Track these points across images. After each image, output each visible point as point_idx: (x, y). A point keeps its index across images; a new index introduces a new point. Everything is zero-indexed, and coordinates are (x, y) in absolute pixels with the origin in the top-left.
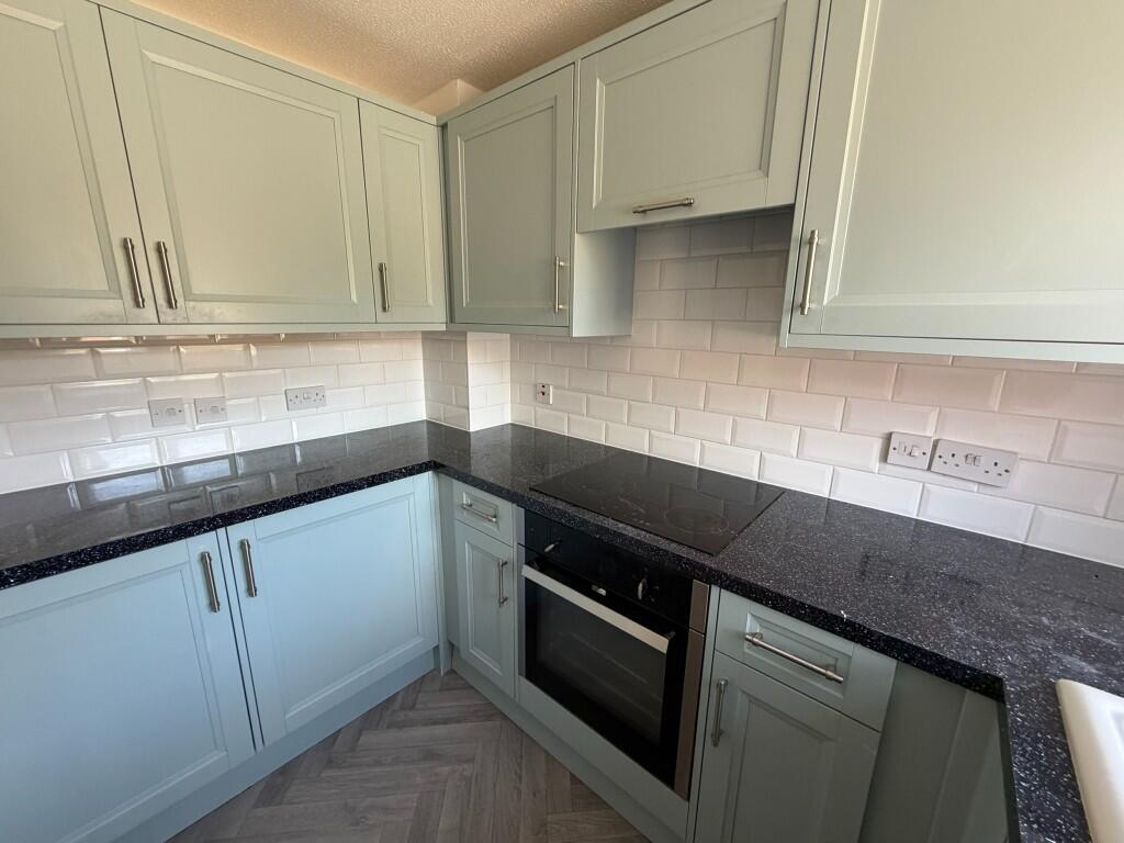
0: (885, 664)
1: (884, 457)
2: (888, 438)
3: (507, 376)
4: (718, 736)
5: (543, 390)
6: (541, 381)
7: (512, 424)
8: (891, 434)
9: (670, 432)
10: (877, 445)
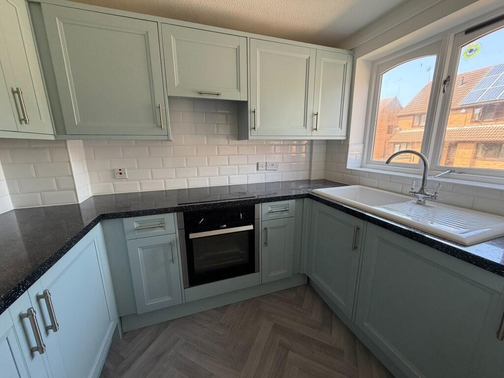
0: (292, 202)
1: (258, 169)
2: (258, 164)
3: (86, 169)
4: (266, 244)
5: (120, 172)
6: (117, 167)
7: (93, 196)
8: (258, 163)
9: (196, 177)
10: (256, 166)
